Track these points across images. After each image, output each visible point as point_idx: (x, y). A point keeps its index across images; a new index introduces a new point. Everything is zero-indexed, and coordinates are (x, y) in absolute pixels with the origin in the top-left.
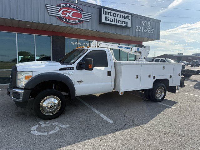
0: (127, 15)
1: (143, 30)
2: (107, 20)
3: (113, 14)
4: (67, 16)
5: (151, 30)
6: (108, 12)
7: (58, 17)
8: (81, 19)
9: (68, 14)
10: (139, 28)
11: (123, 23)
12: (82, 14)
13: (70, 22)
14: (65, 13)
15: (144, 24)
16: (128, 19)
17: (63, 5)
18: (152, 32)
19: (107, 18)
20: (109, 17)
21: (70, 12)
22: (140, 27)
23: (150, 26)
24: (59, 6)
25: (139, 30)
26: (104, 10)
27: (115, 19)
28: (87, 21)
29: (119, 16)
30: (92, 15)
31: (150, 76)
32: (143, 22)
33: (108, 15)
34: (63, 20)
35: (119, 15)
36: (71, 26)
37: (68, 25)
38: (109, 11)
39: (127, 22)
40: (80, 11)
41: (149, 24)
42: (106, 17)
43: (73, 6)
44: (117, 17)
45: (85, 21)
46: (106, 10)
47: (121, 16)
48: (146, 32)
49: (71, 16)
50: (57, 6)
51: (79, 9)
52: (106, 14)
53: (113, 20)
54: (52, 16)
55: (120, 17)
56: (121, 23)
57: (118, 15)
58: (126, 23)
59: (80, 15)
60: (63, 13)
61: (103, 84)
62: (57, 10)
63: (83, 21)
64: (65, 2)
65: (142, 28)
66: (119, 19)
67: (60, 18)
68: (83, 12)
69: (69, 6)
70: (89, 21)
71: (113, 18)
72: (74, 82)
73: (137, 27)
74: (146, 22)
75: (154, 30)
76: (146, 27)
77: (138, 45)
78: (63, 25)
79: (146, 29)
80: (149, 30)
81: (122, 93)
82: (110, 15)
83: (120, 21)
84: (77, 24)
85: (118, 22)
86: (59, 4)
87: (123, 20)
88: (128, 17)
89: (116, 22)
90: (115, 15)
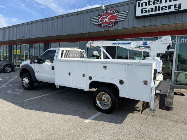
2: (144, 12)
3: (154, 2)
4: (104, 22)
6: (146, 3)
7: (98, 25)
8: (117, 20)
9: (105, 19)
11: (172, 7)
13: (107, 26)
14: (103, 19)
17: (102, 13)
19: (144, 10)
20: (146, 8)
21: (106, 17)
24: (99, 15)
26: (139, 3)
27: (156, 7)
28: (122, 21)
30: (128, 13)
31: (84, 75)
33: (146, 5)
34: (101, 26)
36: (107, 29)
37: (105, 29)
39: (180, 5)
42: (142, 10)
43: (110, 11)
44: (161, 3)
45: (120, 21)
46: (142, 2)
49: (107, 21)
51: (115, 11)
52: (142, 6)
53: (152, 9)
54: (94, 25)
56: (168, 8)
58: (177, 6)
59: (116, 17)
60: (101, 20)
63: (118, 21)
66: (163, 4)
68: (119, 12)
70: (124, 19)
72: (34, 71)
78: (101, 30)
81: (57, 86)
82: (149, 4)
83: (166, 7)
84: (112, 26)
85: (162, 9)
86: (99, 14)
87: (172, 3)
89: (159, 10)
90: (158, 1)
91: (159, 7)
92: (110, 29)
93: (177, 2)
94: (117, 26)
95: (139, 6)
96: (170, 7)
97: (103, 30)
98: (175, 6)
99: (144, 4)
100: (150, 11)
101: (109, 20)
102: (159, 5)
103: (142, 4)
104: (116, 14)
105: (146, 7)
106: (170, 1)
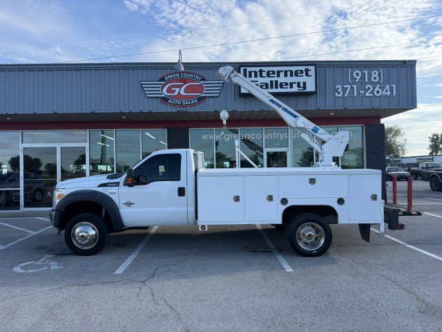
0: (303, 68)
1: (358, 93)
3: (268, 72)
4: (176, 93)
5: (382, 88)
6: (256, 73)
7: (161, 98)
8: (203, 95)
9: (178, 90)
10: (344, 90)
11: (295, 86)
12: (204, 85)
13: (182, 103)
14: (173, 89)
15: (358, 78)
16: (307, 75)
17: (169, 76)
18: (388, 93)
20: (257, 81)
21: (180, 87)
22: (349, 87)
23: (380, 79)
24: (162, 79)
25: (344, 94)
26: (245, 70)
27: (271, 82)
28: (213, 97)
29: (282, 74)
30: (223, 84)
31: (270, 198)
32: (357, 74)
33: (256, 76)
34: (170, 101)
35: (282, 71)
36: (183, 109)
37: (179, 109)
38: (257, 69)
39: (304, 83)
40: (201, 80)
41: (376, 76)
43: (187, 75)
44: (278, 76)
45: (209, 97)
46: (249, 69)
47: (289, 73)
48: (367, 94)
49: (182, 93)
50: (159, 81)
51: (197, 77)
52: (250, 76)
53: (267, 84)
54: (152, 98)
55: (286, 75)
56: (289, 86)
58: (302, 85)
60: (169, 90)
62: (159, 88)
63: (206, 97)
64: (172, 71)
65: (352, 88)
66: (282, 79)
67: (165, 99)
68: (205, 80)
69: (180, 76)
70: (218, 95)
71: (267, 80)
72: (117, 204)
73: (337, 87)
74: (366, 72)
75: (394, 86)
76: (368, 83)
77: (366, 125)
78: (170, 109)
79: (366, 88)
80: (377, 89)
81: (203, 227)
83: (287, 84)
84: (194, 105)
85: (281, 87)
86: (162, 76)
87: (295, 79)
88: (307, 70)
89: (276, 87)
90: (274, 72)
91: (276, 82)
92: (190, 110)
93: (301, 80)
94: (203, 104)
95: (245, 76)
96: (291, 85)
97: (174, 110)
98: (299, 84)
99: (253, 74)
100: (264, 87)
102: (276, 79)
103: (250, 72)
104: (201, 82)
105: (256, 79)
106: (291, 75)
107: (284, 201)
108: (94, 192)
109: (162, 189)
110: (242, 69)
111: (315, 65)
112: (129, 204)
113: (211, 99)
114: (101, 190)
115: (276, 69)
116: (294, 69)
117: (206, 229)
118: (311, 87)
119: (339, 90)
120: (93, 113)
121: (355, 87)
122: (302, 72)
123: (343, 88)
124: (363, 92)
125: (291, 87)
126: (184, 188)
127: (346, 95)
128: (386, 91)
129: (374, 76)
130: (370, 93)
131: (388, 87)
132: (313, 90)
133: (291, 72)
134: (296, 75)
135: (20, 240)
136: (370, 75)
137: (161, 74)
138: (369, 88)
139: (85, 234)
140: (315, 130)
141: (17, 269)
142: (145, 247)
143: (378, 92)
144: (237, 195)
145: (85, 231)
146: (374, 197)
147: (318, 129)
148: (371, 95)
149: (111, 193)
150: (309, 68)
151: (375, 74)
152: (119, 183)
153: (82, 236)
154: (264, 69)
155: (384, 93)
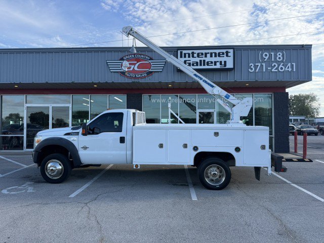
0: (224, 51)
1: (266, 69)
2: (187, 64)
3: (198, 54)
4: (131, 69)
5: (285, 66)
6: (189, 54)
8: (150, 70)
9: (133, 66)
10: (256, 67)
11: (218, 64)
12: (152, 63)
13: (135, 76)
15: (267, 58)
16: (227, 56)
17: (127, 57)
18: (290, 69)
19: (187, 62)
20: (190, 60)
21: (134, 64)
22: (259, 64)
23: (283, 58)
24: (122, 59)
25: (255, 70)
26: (181, 53)
27: (201, 61)
28: (158, 72)
29: (209, 55)
30: (165, 62)
31: (185, 146)
32: (266, 55)
35: (208, 53)
36: (136, 80)
37: (133, 80)
38: (190, 52)
39: (225, 62)
40: (149, 60)
41: (280, 56)
42: (185, 61)
43: (139, 56)
44: (206, 56)
45: (155, 72)
46: (184, 52)
47: (213, 54)
48: (273, 70)
49: (136, 69)
50: (119, 60)
51: (147, 57)
52: (185, 57)
54: (114, 72)
55: (211, 56)
56: (213, 64)
57: (206, 54)
58: (223, 63)
59: (149, 66)
61: (114, 152)
62: (119, 65)
63: (153, 72)
64: (129, 53)
65: (262, 65)
66: (208, 59)
67: (123, 73)
68: (153, 60)
69: (135, 57)
70: (161, 70)
71: (198, 60)
72: (77, 148)
73: (250, 65)
74: (273, 53)
75: (294, 64)
76: (274, 62)
77: (274, 93)
78: (127, 80)
79: (273, 65)
80: (281, 66)
81: (137, 166)
82: (193, 57)
83: (212, 62)
84: (145, 77)
85: (208, 65)
86: (122, 57)
87: (218, 59)
88: (227, 53)
89: (204, 65)
90: (202, 54)
91: (204, 61)
92: (141, 81)
93: (223, 59)
94: (150, 77)
95: (181, 57)
96: (215, 63)
97: (130, 81)
98: (221, 62)
99: (187, 55)
100: (195, 65)
101: (138, 68)
102: (204, 59)
103: (185, 54)
104: (150, 61)
106: (215, 56)
107: (195, 148)
108: (61, 139)
109: (108, 138)
110: (179, 52)
111: (233, 49)
112: (85, 148)
113: (156, 74)
114: (66, 137)
115: (204, 51)
116: (217, 51)
117: (139, 167)
118: (230, 65)
119: (252, 67)
120: (73, 83)
121: (264, 64)
122: (223, 53)
123: (255, 65)
124: (270, 68)
125: (215, 65)
126: (124, 137)
127: (257, 71)
128: (288, 68)
129: (279, 56)
130: (276, 69)
131: (289, 64)
132: (232, 67)
133: (215, 53)
134: (219, 56)
135: (15, 171)
136: (276, 56)
137: (121, 55)
138: (275, 65)
139: (54, 168)
140: (227, 97)
141: (5, 192)
142: (98, 179)
143: (282, 68)
144: (161, 143)
145: (54, 166)
146: (263, 147)
147: (229, 96)
148: (277, 71)
149: (73, 140)
150: (229, 50)
151: (279, 55)
152: (78, 133)
153: (52, 170)
154: (195, 51)
155: (286, 69)
